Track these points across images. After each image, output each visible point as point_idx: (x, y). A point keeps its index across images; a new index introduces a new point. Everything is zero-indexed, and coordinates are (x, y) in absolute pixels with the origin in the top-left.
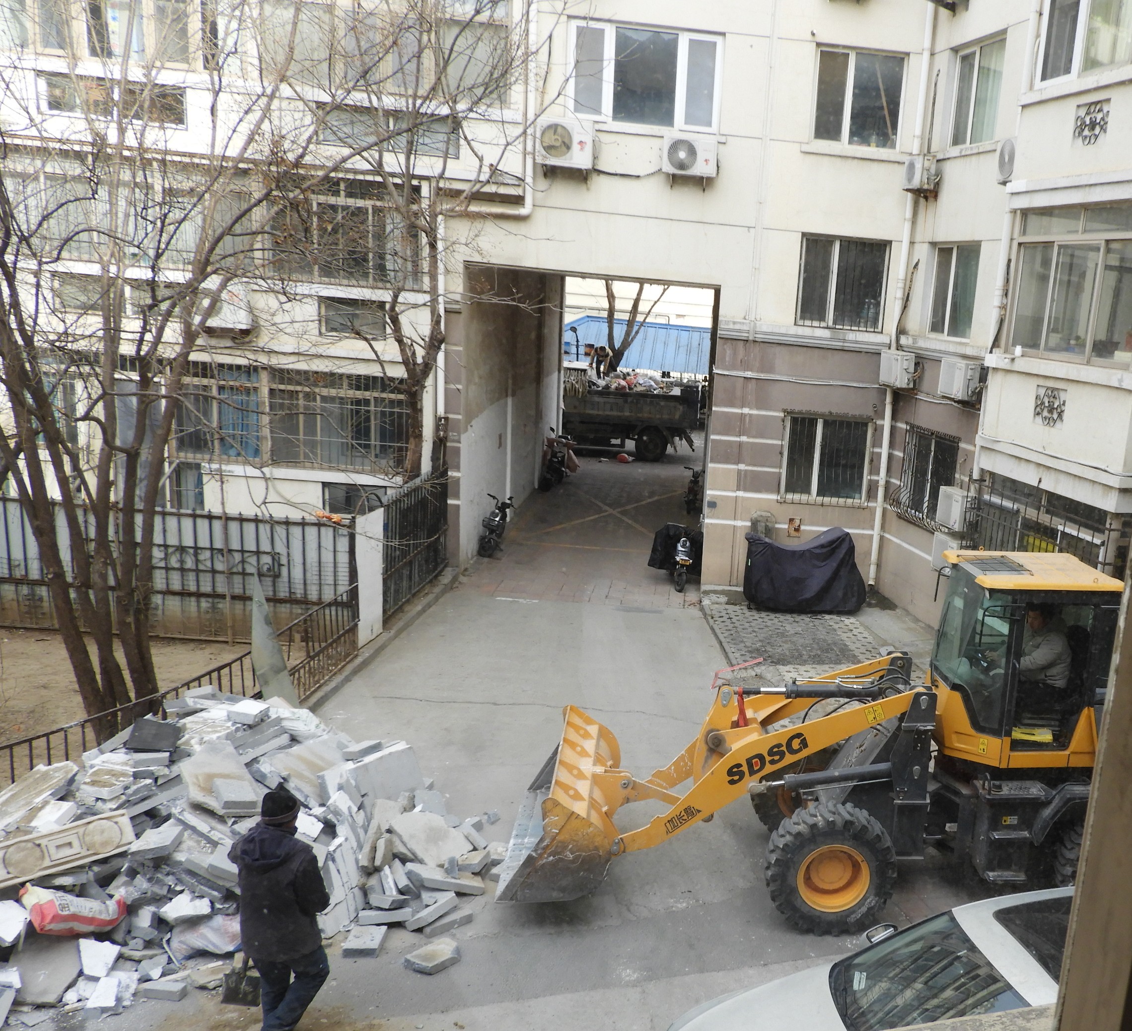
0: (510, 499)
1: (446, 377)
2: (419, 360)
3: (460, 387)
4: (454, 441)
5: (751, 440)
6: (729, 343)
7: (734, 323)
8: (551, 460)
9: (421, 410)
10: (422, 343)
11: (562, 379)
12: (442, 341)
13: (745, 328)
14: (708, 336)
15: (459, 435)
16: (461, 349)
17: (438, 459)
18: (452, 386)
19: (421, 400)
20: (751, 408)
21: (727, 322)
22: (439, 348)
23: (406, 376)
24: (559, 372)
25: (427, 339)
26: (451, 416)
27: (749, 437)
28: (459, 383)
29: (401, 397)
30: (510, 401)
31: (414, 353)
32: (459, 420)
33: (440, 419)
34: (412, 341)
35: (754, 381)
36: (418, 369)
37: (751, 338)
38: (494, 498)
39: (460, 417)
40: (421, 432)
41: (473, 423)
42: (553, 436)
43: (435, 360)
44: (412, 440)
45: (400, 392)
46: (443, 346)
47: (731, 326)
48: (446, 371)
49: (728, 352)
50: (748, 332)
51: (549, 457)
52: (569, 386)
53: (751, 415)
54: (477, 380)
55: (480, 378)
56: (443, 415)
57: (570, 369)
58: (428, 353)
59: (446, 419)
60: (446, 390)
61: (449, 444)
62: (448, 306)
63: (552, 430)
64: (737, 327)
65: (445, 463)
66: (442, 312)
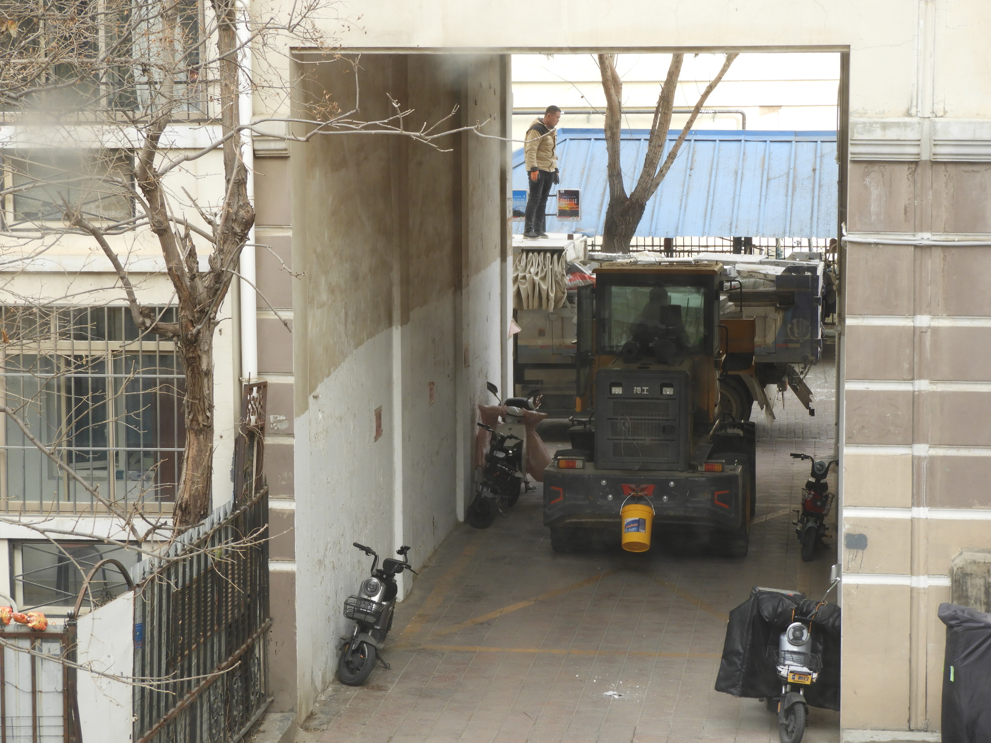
0: (403, 551)
1: (259, 298)
2: (204, 266)
3: (287, 315)
4: (277, 433)
5: (941, 387)
6: (875, 172)
7: (885, 126)
8: (491, 458)
9: (209, 374)
10: (208, 230)
11: (510, 274)
12: (247, 225)
13: (911, 135)
14: (832, 149)
15: (290, 420)
16: (289, 233)
17: (247, 475)
18: (270, 316)
19: (209, 352)
20: (934, 315)
21: (869, 127)
22: (243, 237)
23: (176, 301)
24: (504, 258)
25: (218, 221)
26: (271, 379)
27: (934, 380)
28: (288, 307)
29: (168, 346)
30: (397, 333)
31: (192, 254)
32: (288, 387)
33: (250, 388)
34: (188, 227)
35: (938, 254)
36: (201, 286)
37: (925, 156)
38: (368, 551)
39: (290, 380)
40: (210, 419)
41: (320, 390)
42: (495, 401)
43: (236, 262)
44: (190, 437)
45: (164, 337)
46: (251, 234)
47: (878, 134)
48: (259, 285)
49: (875, 192)
50: (917, 143)
51: (486, 449)
52: (525, 287)
53: (935, 331)
54: (324, 296)
55: (332, 291)
56: (254, 379)
57: (528, 251)
58: (221, 251)
59: (262, 387)
60: (260, 324)
61: (268, 441)
62: (259, 146)
63: (492, 388)
64: (892, 134)
65: (260, 483)
66: (248, 160)
